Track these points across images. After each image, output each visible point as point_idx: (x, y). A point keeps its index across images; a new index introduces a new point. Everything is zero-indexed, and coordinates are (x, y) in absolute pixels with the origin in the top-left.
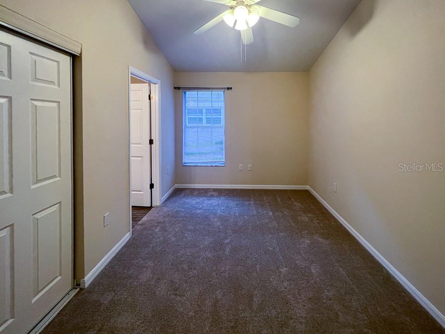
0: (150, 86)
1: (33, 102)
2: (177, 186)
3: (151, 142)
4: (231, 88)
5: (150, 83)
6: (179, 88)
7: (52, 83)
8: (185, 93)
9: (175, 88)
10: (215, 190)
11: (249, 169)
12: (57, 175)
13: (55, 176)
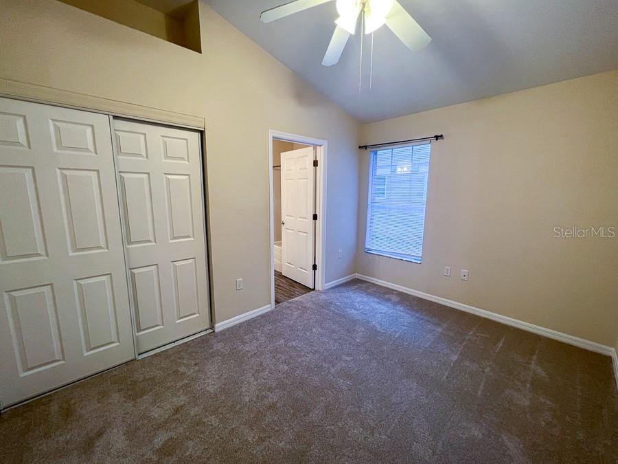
0: (315, 149)
1: (167, 176)
2: (357, 275)
3: (315, 217)
4: (441, 136)
5: (315, 146)
6: (366, 147)
7: (182, 159)
8: (376, 153)
9: (360, 147)
10: (400, 294)
11: (462, 277)
12: (192, 236)
13: (189, 237)
